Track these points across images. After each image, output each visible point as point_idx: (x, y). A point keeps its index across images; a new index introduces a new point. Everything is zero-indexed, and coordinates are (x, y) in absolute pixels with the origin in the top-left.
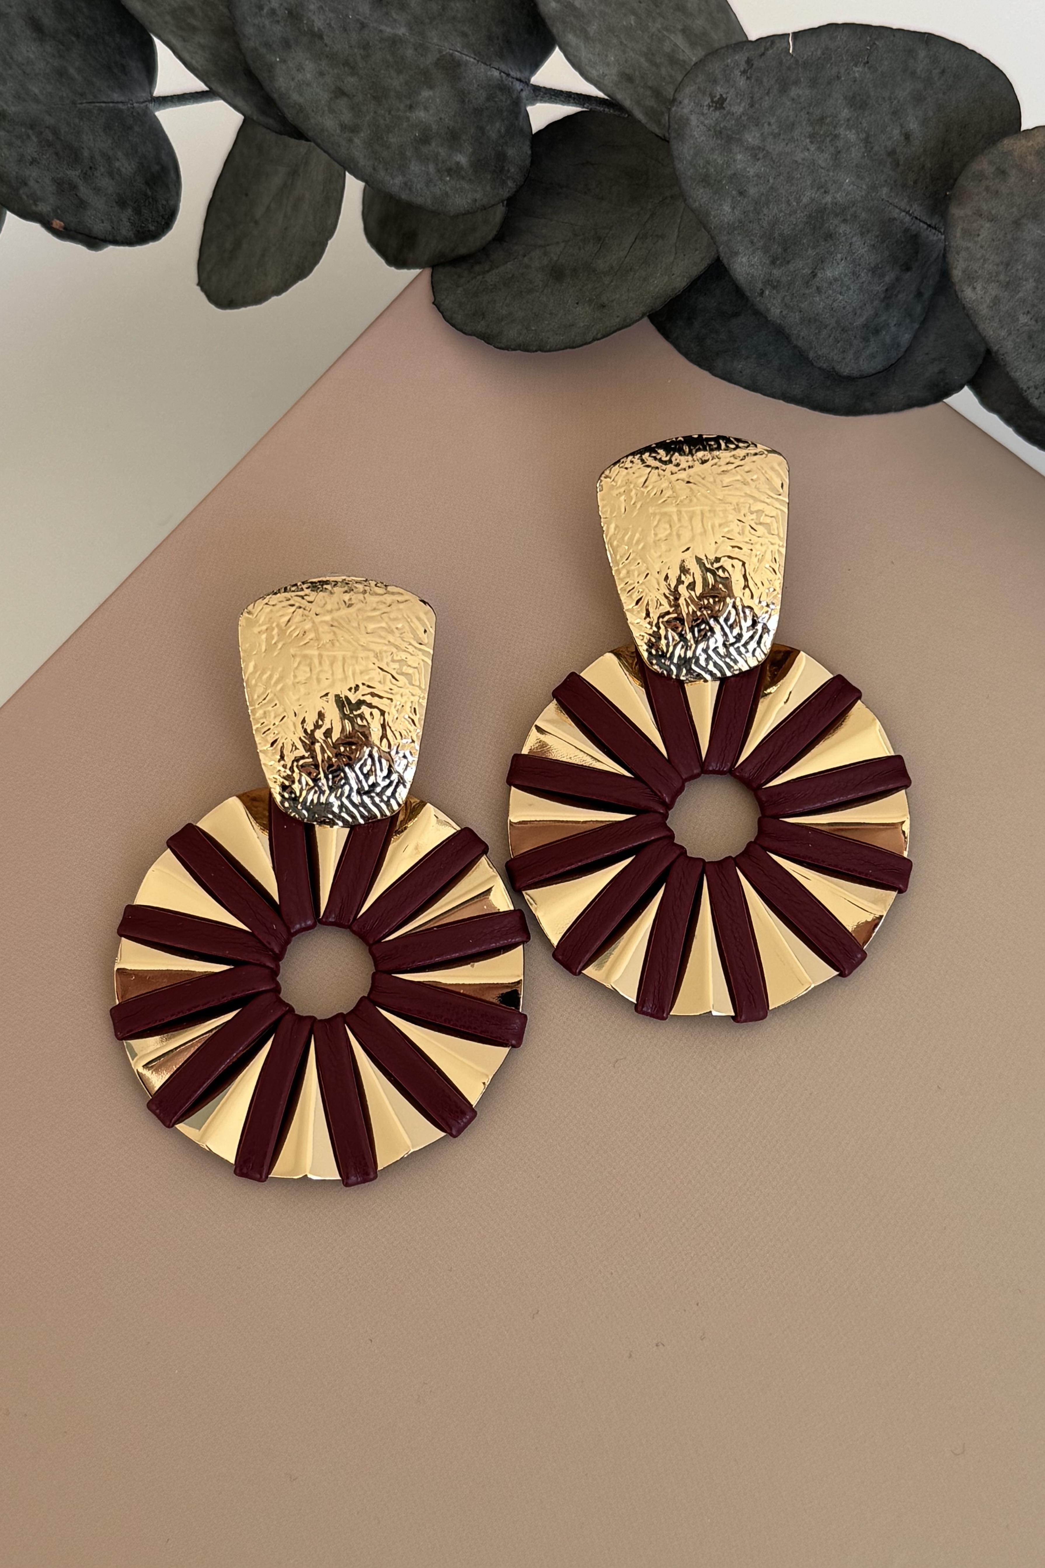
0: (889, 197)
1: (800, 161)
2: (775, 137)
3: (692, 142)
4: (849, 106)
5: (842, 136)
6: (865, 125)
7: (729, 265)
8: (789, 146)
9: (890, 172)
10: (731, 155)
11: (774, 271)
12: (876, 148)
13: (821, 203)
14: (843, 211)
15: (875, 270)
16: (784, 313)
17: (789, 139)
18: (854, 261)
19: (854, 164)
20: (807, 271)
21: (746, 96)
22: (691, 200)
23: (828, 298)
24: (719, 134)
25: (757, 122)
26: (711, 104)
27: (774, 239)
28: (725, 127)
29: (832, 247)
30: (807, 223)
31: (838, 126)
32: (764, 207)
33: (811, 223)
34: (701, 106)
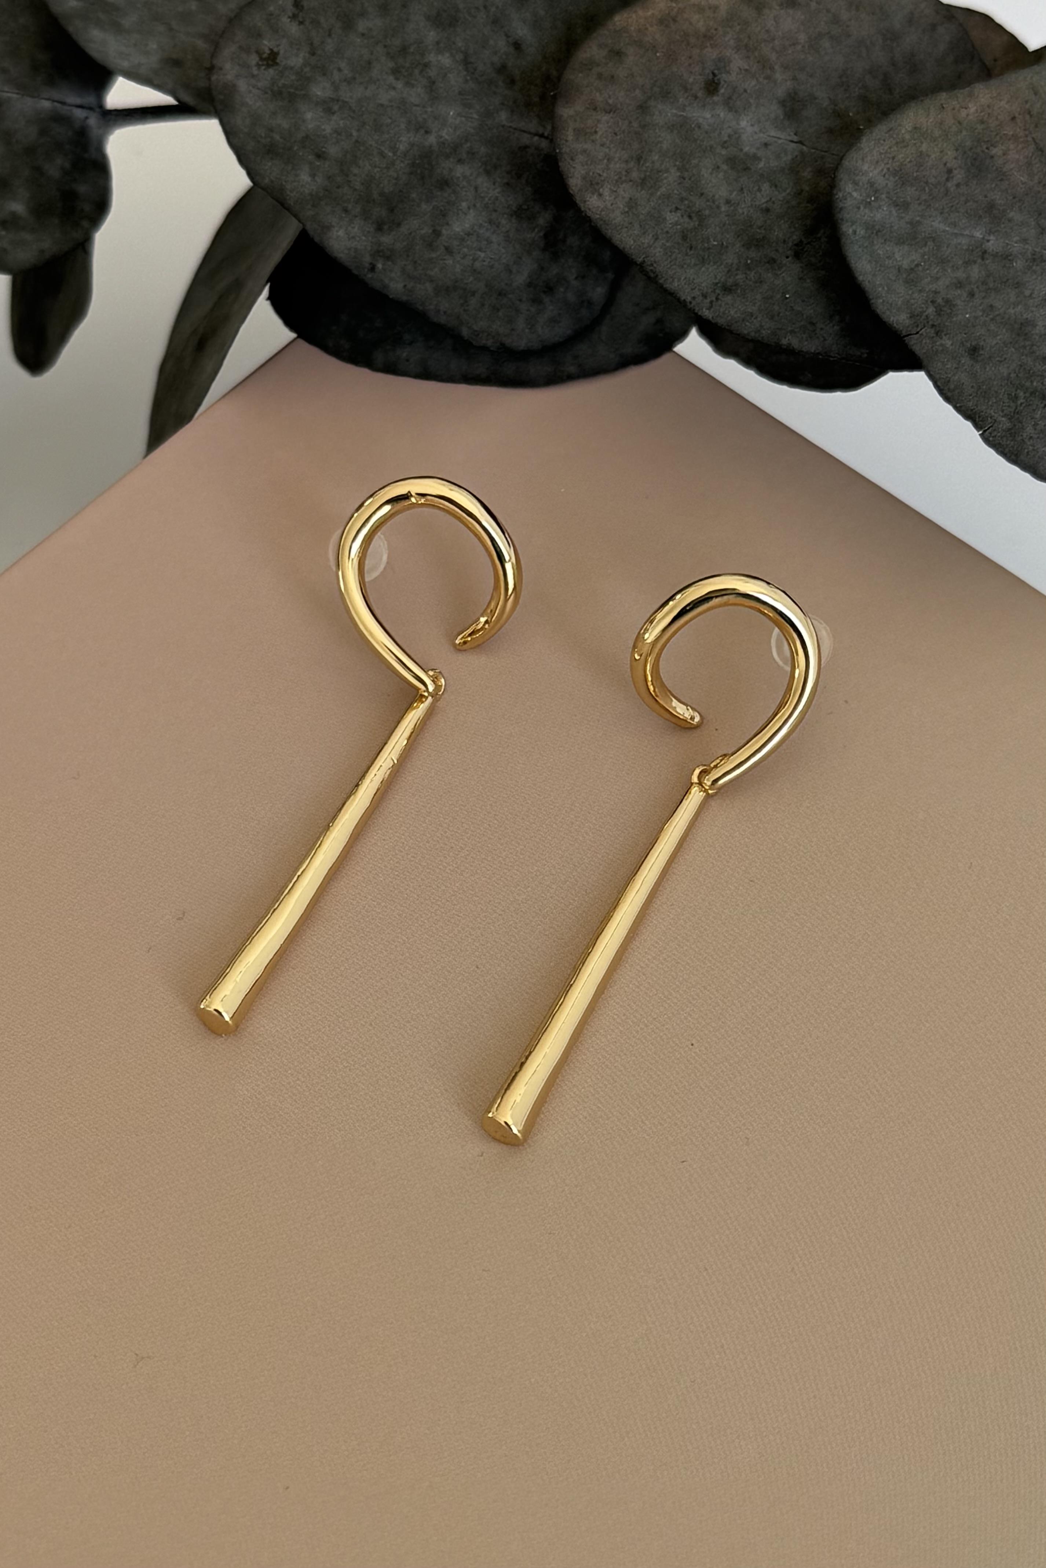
0: (511, 123)
1: (386, 104)
3: (245, 111)
4: (435, 27)
5: (433, 64)
6: (459, 44)
8: (368, 88)
9: (506, 92)
10: (299, 115)
12: (480, 67)
13: (423, 147)
14: (455, 150)
16: (409, 287)
17: (368, 81)
18: (486, 206)
19: (457, 92)
21: (302, 44)
24: (277, 94)
25: (324, 71)
26: (260, 63)
27: (374, 200)
28: (284, 85)
29: (452, 195)
30: (411, 173)
31: (426, 52)
32: (351, 166)
33: (416, 173)
34: (248, 67)
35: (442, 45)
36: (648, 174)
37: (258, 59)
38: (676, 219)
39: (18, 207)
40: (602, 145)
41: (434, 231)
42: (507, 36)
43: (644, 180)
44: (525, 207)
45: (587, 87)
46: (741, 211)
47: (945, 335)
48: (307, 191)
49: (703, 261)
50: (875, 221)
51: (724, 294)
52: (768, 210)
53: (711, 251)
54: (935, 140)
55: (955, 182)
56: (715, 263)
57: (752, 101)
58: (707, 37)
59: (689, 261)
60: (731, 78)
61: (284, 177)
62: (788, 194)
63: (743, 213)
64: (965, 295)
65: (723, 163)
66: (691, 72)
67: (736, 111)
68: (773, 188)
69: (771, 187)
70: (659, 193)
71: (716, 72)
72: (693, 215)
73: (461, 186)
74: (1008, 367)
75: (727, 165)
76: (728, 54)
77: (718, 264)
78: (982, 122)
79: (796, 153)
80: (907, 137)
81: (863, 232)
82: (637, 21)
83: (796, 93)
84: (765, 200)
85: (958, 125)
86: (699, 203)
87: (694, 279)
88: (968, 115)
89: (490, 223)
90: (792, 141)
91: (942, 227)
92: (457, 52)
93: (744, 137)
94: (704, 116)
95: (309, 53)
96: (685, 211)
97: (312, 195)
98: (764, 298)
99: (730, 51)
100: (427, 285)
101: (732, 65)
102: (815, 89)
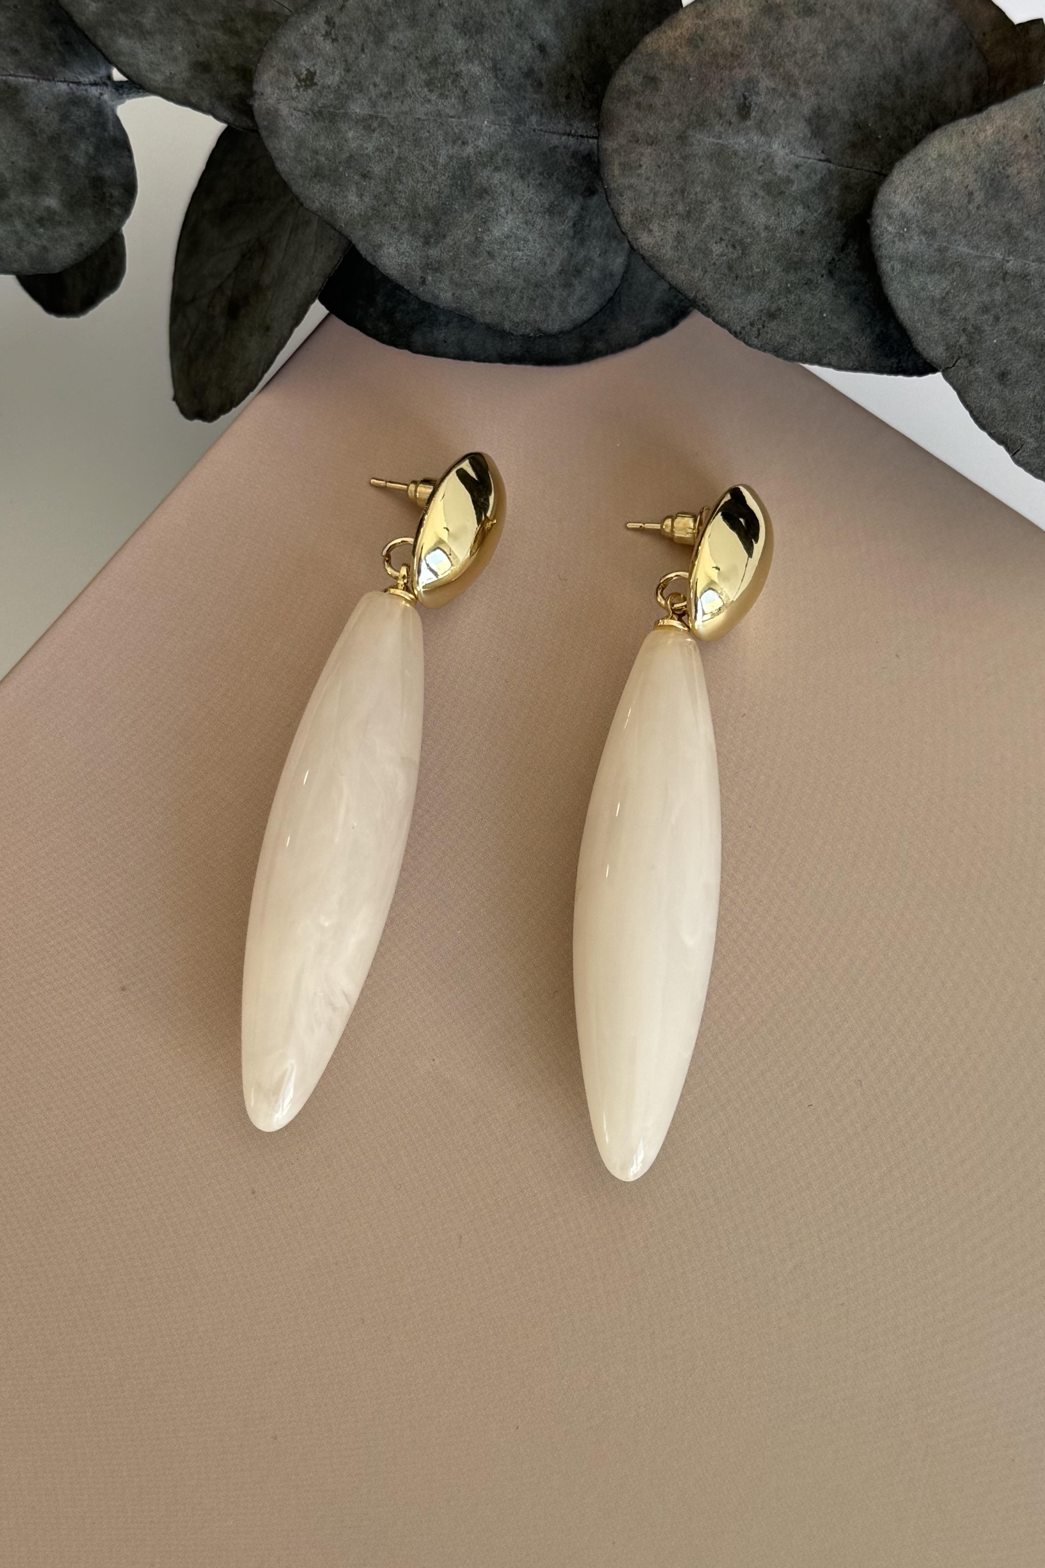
0: (541, 125)
1: (423, 117)
2: (385, 98)
3: (290, 134)
4: (463, 35)
5: (464, 72)
6: (487, 51)
7: (375, 262)
8: (405, 103)
9: (535, 96)
10: (341, 135)
11: (431, 252)
12: (509, 73)
13: (462, 158)
14: (491, 159)
15: (551, 210)
16: (457, 294)
17: (404, 95)
18: (522, 208)
19: (489, 100)
20: (469, 239)
21: (338, 61)
22: (308, 201)
23: (505, 259)
24: (317, 114)
25: (360, 88)
26: (299, 84)
27: (419, 215)
28: (325, 106)
29: (491, 202)
30: (453, 185)
31: (456, 62)
32: (396, 183)
33: (457, 184)
34: (288, 90)
35: (471, 52)
36: (692, 206)
37: (296, 80)
38: (721, 250)
40: (647, 179)
41: (476, 238)
42: (532, 39)
43: (689, 212)
44: (556, 203)
45: (627, 117)
46: (778, 235)
47: (978, 363)
48: (356, 212)
49: (748, 289)
50: (908, 253)
51: (769, 320)
52: (802, 232)
53: (755, 278)
54: (957, 164)
55: (976, 204)
56: (759, 290)
57: (781, 121)
58: (735, 56)
59: (736, 291)
60: (760, 99)
61: (333, 200)
62: (820, 214)
63: (781, 237)
64: (991, 319)
65: (760, 189)
66: (724, 97)
67: (768, 135)
68: (806, 209)
69: (804, 208)
70: (704, 225)
71: (746, 93)
72: (736, 245)
73: (499, 192)
74: (1034, 390)
75: (764, 190)
76: (756, 73)
77: (763, 291)
78: (998, 143)
79: (824, 172)
80: (933, 165)
81: (899, 267)
82: (667, 42)
83: (819, 109)
84: (800, 223)
85: (976, 147)
86: (741, 232)
87: (741, 309)
88: (986, 137)
89: (526, 223)
90: (820, 160)
91: (966, 250)
92: (486, 59)
93: (777, 160)
94: (740, 142)
95: (344, 70)
96: (729, 241)
97: (360, 215)
98: (805, 320)
99: (757, 69)
100: (473, 290)
101: (760, 85)
102: (836, 103)
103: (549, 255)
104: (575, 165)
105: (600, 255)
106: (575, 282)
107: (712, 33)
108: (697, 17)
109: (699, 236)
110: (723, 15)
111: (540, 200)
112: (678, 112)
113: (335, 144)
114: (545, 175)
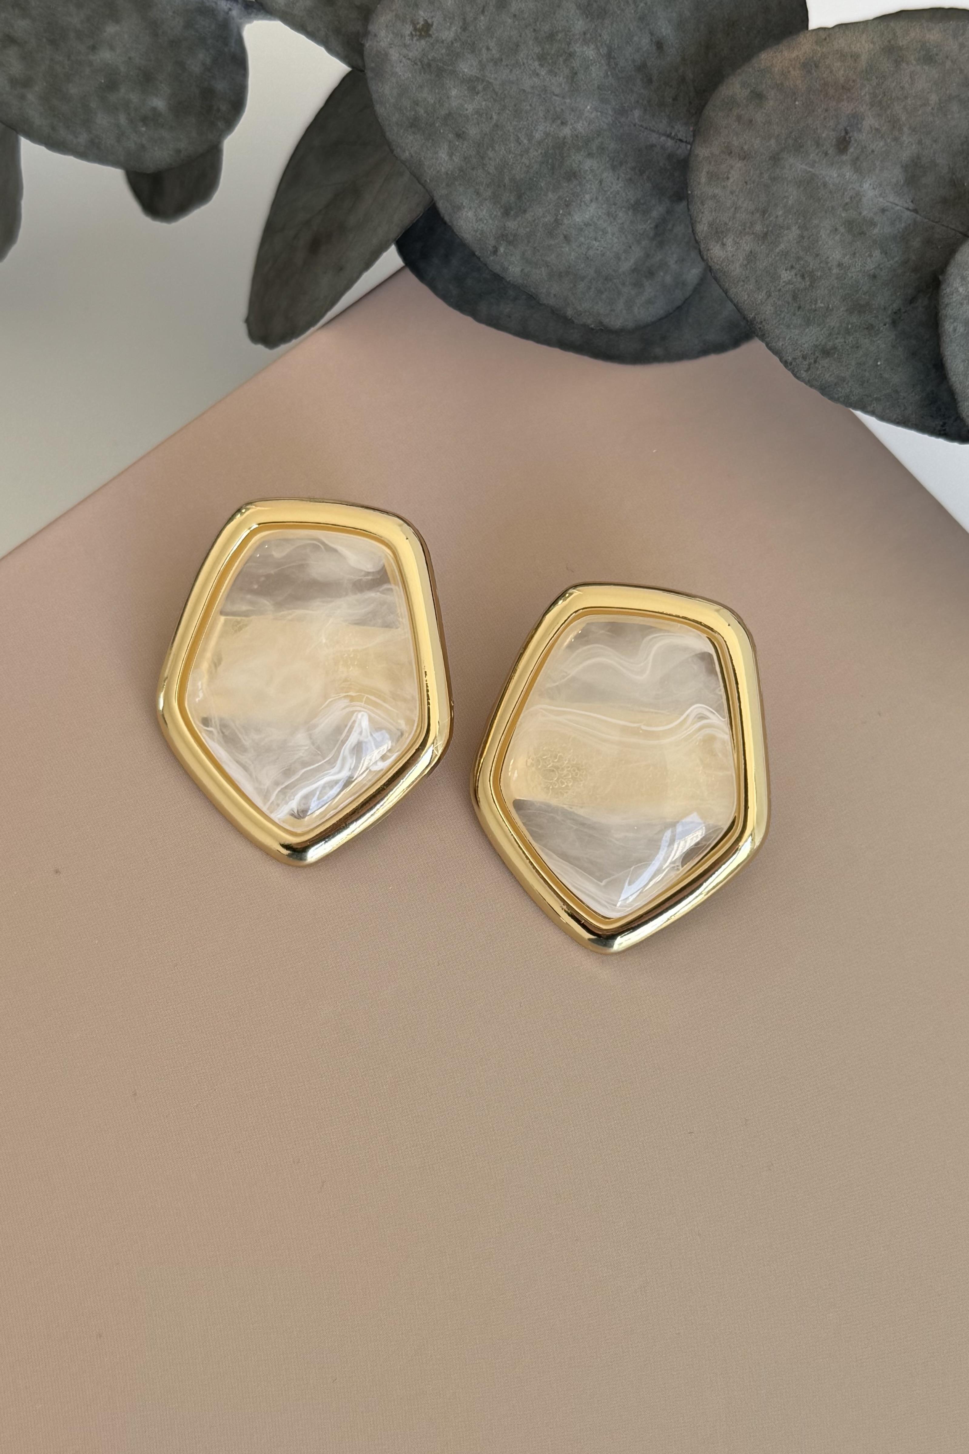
0: (643, 121)
1: (528, 90)
2: (496, 64)
3: (394, 80)
4: (585, 16)
5: (578, 54)
6: (606, 37)
8: (513, 72)
9: (642, 91)
10: (445, 91)
11: (508, 224)
12: (622, 63)
13: (559, 138)
14: (587, 144)
15: (637, 207)
16: (526, 271)
17: (514, 65)
18: (608, 199)
19: (596, 85)
20: (549, 218)
21: (456, 18)
22: (399, 150)
23: (580, 245)
24: (426, 67)
25: (473, 48)
26: (414, 33)
27: (505, 186)
28: (434, 59)
29: (578, 187)
30: (543, 162)
31: (572, 42)
32: (488, 149)
33: (548, 162)
34: (402, 36)
35: (588, 36)
36: (770, 229)
37: (411, 28)
38: (790, 278)
39: (159, 103)
40: (732, 193)
41: (556, 220)
42: (652, 34)
43: (766, 234)
44: (642, 201)
45: (725, 128)
46: (850, 275)
48: (443, 170)
49: (808, 322)
51: (822, 357)
52: (874, 277)
53: (817, 313)
56: (819, 325)
57: (878, 163)
58: (846, 89)
59: (795, 321)
60: (862, 137)
61: (423, 154)
62: (897, 262)
63: (852, 277)
65: (842, 226)
66: (826, 127)
67: (861, 173)
68: (883, 255)
69: (881, 253)
70: (777, 250)
71: (848, 128)
72: (806, 276)
73: (587, 178)
75: (845, 227)
76: (862, 110)
77: (822, 326)
79: (909, 221)
81: (961, 329)
82: (781, 62)
83: (918, 158)
84: (874, 266)
86: (813, 263)
87: (797, 339)
89: (609, 216)
92: (602, 45)
93: (864, 200)
94: (831, 175)
95: (461, 28)
96: (800, 270)
97: (447, 174)
98: (859, 364)
99: (864, 106)
100: (543, 269)
101: (864, 123)
102: (937, 156)
103: (625, 251)
104: (669, 167)
105: (676, 262)
106: (647, 283)
107: (828, 62)
108: (816, 43)
109: (770, 259)
110: (843, 45)
111: (627, 195)
112: (776, 133)
113: (436, 99)
114: (637, 171)
